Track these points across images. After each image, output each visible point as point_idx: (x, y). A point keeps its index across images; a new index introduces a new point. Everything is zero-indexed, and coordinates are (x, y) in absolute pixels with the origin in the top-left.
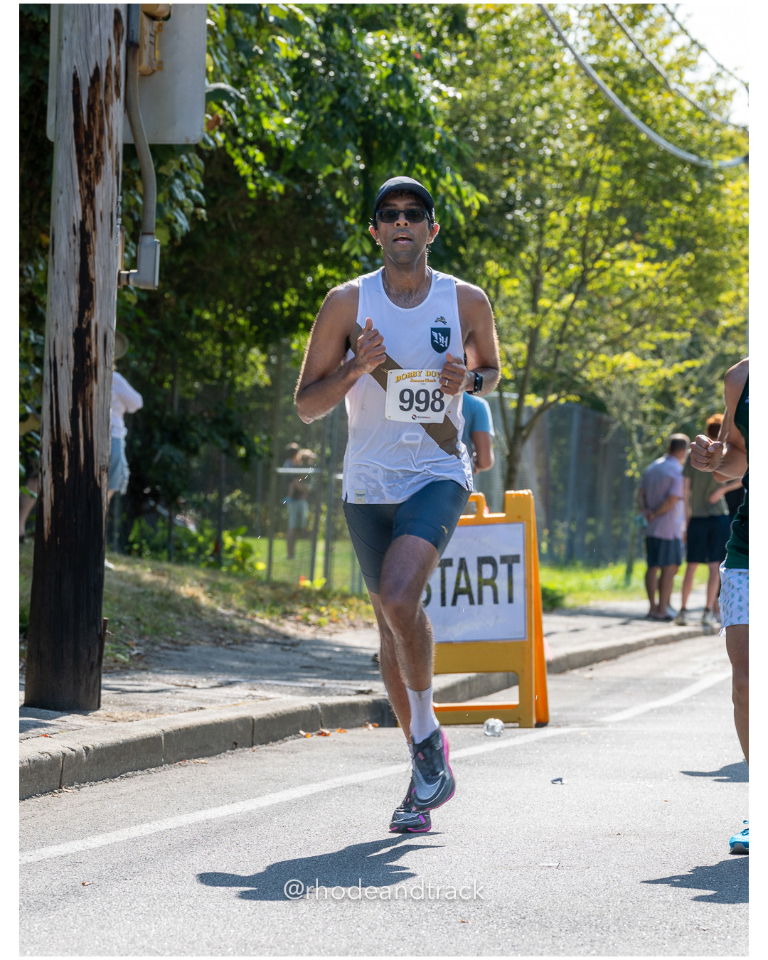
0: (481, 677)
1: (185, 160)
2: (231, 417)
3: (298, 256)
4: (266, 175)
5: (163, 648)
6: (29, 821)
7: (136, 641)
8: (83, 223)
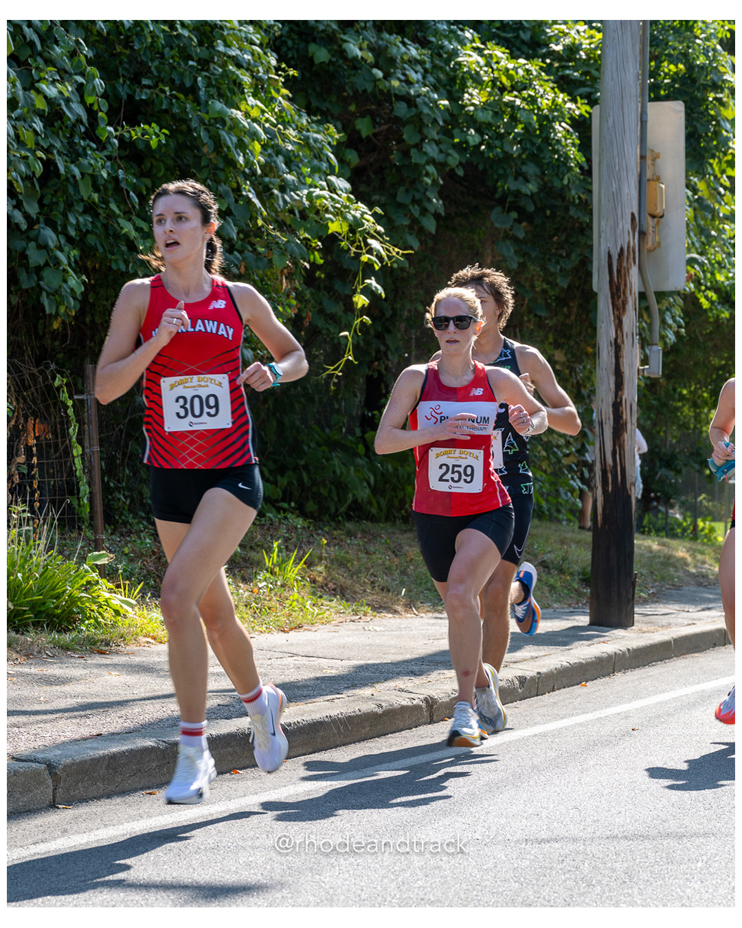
1: (672, 300)
2: (701, 451)
4: (719, 307)
5: (667, 589)
7: (651, 585)
8: (616, 340)
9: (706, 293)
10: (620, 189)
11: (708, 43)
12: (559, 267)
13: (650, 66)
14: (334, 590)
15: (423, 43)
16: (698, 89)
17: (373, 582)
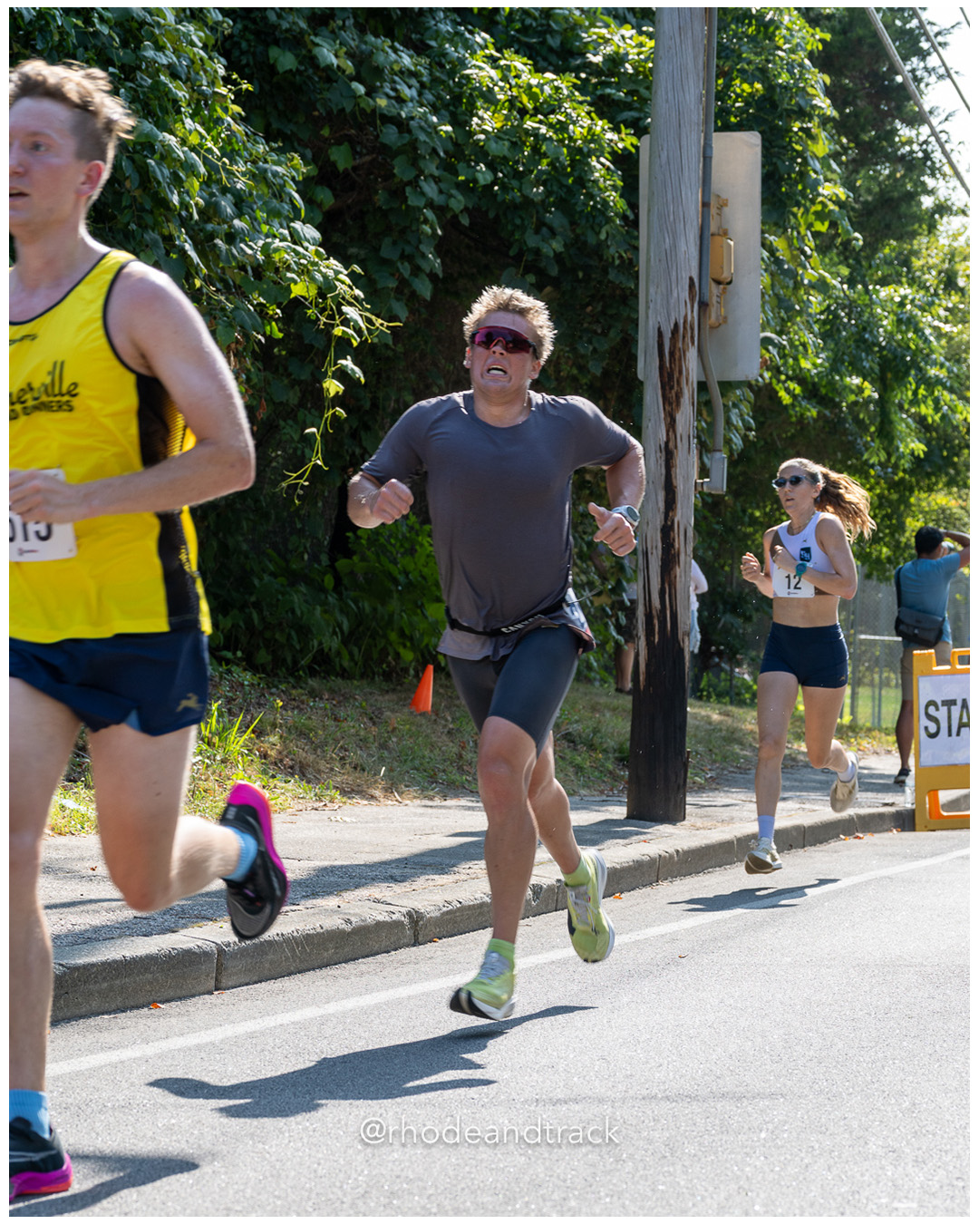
1: (740, 393)
4: (804, 403)
5: (731, 772)
7: (709, 767)
8: (667, 443)
9: (786, 385)
10: (674, 246)
11: (793, 56)
12: (591, 348)
13: (717, 85)
14: (291, 767)
15: (419, 48)
16: (780, 118)
17: (342, 758)
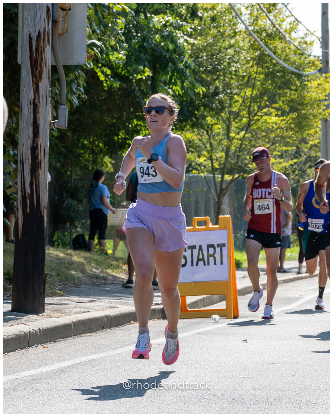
0: (209, 297)
1: (77, 73)
3: (125, 116)
4: (112, 79)
5: (70, 286)
6: (15, 361)
7: (58, 284)
8: (34, 100)
9: (102, 69)
